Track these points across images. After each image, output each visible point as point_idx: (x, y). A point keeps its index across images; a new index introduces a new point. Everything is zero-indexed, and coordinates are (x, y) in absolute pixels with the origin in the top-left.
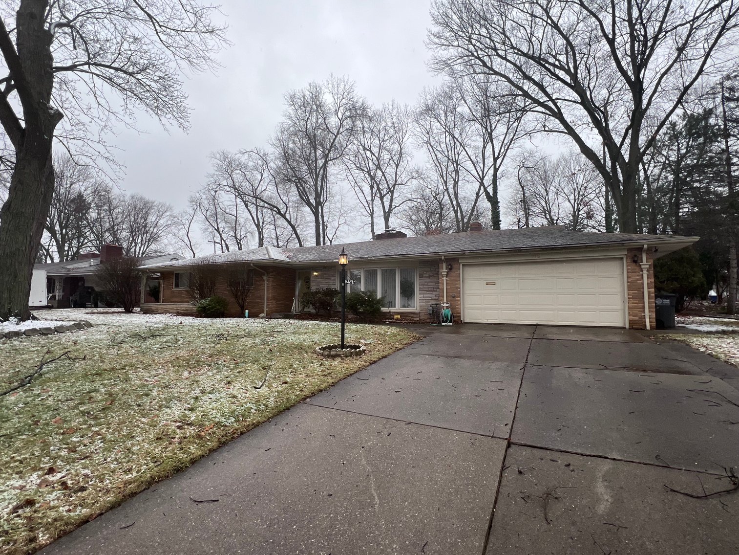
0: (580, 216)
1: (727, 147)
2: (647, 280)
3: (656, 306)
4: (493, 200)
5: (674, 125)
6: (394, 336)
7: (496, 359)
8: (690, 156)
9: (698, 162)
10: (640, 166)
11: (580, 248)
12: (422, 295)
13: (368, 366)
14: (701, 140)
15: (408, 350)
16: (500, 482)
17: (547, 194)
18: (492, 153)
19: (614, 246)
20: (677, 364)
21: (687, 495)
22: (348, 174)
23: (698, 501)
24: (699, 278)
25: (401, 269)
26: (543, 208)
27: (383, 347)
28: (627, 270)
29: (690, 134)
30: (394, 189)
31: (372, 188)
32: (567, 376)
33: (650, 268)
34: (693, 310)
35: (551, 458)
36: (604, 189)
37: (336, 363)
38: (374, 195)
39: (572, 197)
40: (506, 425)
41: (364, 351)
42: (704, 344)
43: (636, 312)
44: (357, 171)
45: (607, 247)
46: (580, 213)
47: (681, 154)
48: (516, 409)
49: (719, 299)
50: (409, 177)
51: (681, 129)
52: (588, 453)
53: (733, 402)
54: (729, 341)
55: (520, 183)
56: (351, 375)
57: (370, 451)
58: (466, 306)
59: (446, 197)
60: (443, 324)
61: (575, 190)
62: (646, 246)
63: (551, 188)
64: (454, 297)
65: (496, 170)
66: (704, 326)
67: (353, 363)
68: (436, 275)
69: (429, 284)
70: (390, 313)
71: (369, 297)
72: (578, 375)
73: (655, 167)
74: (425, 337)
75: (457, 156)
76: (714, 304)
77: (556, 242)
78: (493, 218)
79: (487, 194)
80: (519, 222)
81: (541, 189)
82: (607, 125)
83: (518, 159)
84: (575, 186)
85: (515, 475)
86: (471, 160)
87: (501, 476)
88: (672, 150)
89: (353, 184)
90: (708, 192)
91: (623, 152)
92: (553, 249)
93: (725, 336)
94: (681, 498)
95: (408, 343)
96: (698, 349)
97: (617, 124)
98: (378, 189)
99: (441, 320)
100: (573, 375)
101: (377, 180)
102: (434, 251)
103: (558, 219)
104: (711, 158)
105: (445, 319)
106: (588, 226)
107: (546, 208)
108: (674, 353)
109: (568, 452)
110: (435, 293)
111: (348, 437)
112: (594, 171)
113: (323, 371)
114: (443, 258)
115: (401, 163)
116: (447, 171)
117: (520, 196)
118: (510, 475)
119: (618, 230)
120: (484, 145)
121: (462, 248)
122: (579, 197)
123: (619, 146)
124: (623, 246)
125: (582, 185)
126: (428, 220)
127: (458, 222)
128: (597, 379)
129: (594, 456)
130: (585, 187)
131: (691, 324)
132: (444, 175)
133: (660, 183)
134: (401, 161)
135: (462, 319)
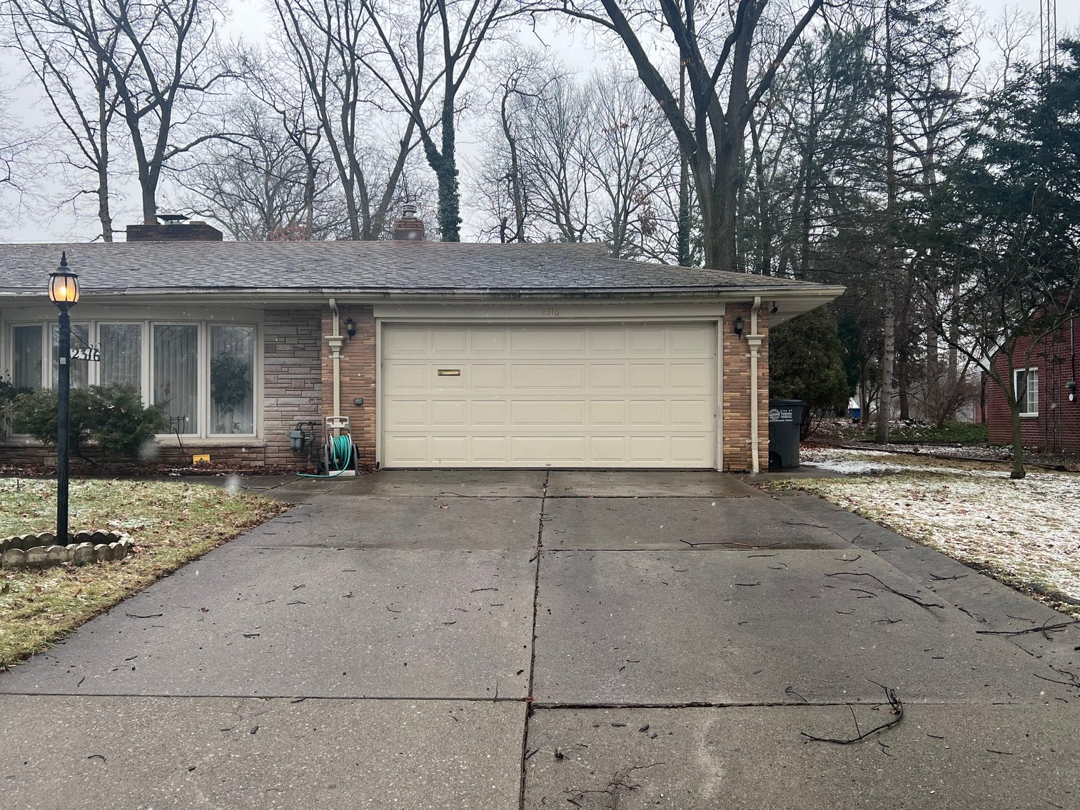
0: (629, 227)
1: (890, 112)
2: (756, 373)
3: (771, 425)
4: (443, 164)
5: (807, 49)
6: (207, 506)
7: (475, 545)
8: (831, 119)
9: (842, 133)
10: (748, 129)
11: (638, 296)
12: (273, 401)
13: (151, 583)
14: (850, 89)
15: (256, 537)
16: (523, 781)
17: (563, 167)
18: (442, 42)
19: (703, 297)
20: (807, 531)
21: (834, 741)
22: (20, 31)
23: (850, 748)
24: (835, 372)
25: (213, 328)
26: (554, 199)
27: (182, 536)
28: (724, 348)
29: (833, 75)
30: (172, 96)
31: (101, 84)
32: (624, 568)
33: (762, 345)
34: (822, 436)
35: (612, 721)
36: (677, 170)
37: (53, 582)
38: (107, 108)
39: (613, 181)
40: (519, 673)
41: (130, 547)
42: (847, 495)
43: (736, 436)
44: (51, 27)
45: (688, 297)
46: (630, 218)
47: (816, 113)
48: (533, 640)
49: (864, 414)
50: (220, 70)
51: (819, 61)
52: (677, 702)
53: (892, 588)
54: (882, 488)
55: (507, 131)
56: (107, 609)
57: (212, 772)
58: (391, 426)
59: (324, 142)
60: (332, 473)
61: (620, 165)
62: (758, 300)
63: (572, 151)
64: (359, 405)
65: (451, 89)
66: (844, 463)
67: (106, 578)
68: (312, 346)
69: (292, 370)
70: (182, 447)
71: (119, 402)
72: (643, 563)
73: (773, 132)
74: (293, 506)
75: (352, 33)
76: (856, 425)
77: (593, 282)
78: (443, 210)
79: (429, 146)
80: (503, 227)
81: (550, 152)
82: (690, 22)
83: (502, 68)
84: (622, 155)
85: (551, 763)
86: (391, 53)
87: (524, 770)
88: (802, 100)
89: (38, 62)
90: (856, 200)
91: (717, 90)
92: (585, 296)
93: (877, 480)
94: (825, 749)
95: (252, 523)
96: (837, 504)
97: (707, 24)
98: (122, 90)
99: (327, 463)
100: (634, 565)
101: (121, 64)
102: (306, 284)
103: (585, 228)
104: (865, 129)
105: (336, 461)
106: (643, 249)
107: (559, 200)
108: (800, 512)
109: (643, 706)
110: (310, 394)
111: (141, 753)
112: (659, 125)
113: (16, 606)
114: (332, 302)
115: (193, 25)
116: (325, 70)
117: (503, 162)
118: (541, 766)
119: (703, 263)
120: (422, 18)
121: (382, 282)
122: (628, 180)
123: (711, 76)
124: (719, 297)
125: (636, 154)
126: (271, 199)
127: (353, 212)
128: (677, 568)
129: (688, 705)
130: (641, 160)
131: (824, 461)
132: (319, 80)
133: (779, 168)
134: (195, 19)
135: (378, 459)
